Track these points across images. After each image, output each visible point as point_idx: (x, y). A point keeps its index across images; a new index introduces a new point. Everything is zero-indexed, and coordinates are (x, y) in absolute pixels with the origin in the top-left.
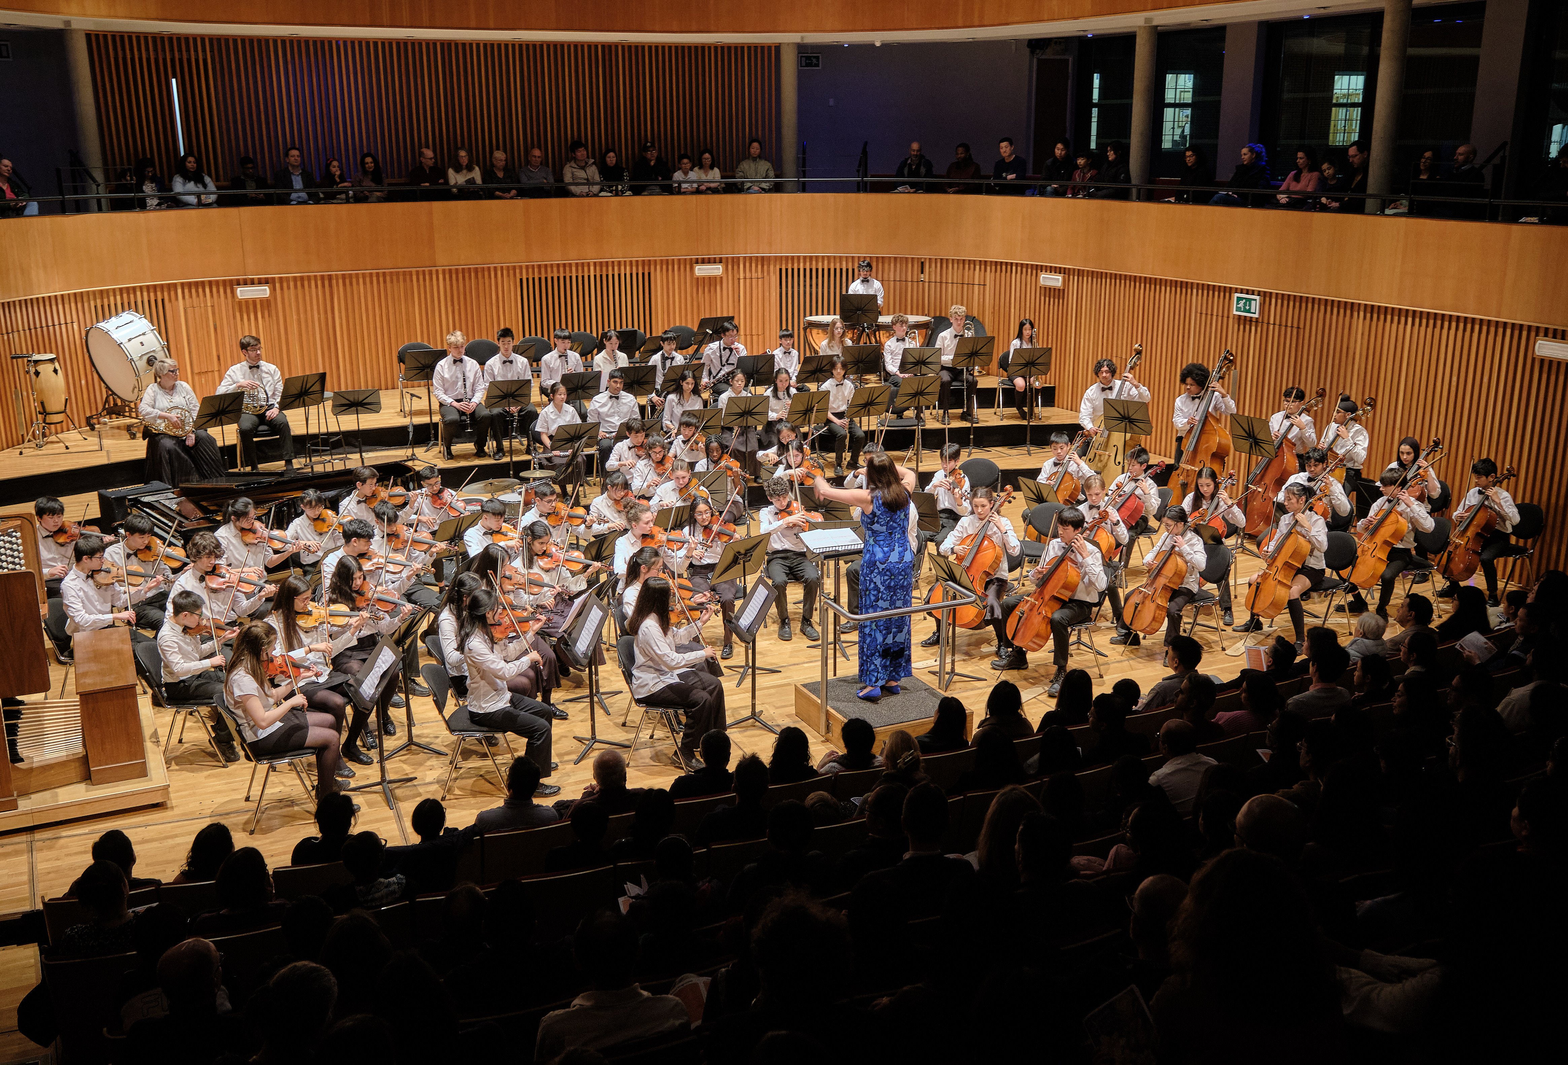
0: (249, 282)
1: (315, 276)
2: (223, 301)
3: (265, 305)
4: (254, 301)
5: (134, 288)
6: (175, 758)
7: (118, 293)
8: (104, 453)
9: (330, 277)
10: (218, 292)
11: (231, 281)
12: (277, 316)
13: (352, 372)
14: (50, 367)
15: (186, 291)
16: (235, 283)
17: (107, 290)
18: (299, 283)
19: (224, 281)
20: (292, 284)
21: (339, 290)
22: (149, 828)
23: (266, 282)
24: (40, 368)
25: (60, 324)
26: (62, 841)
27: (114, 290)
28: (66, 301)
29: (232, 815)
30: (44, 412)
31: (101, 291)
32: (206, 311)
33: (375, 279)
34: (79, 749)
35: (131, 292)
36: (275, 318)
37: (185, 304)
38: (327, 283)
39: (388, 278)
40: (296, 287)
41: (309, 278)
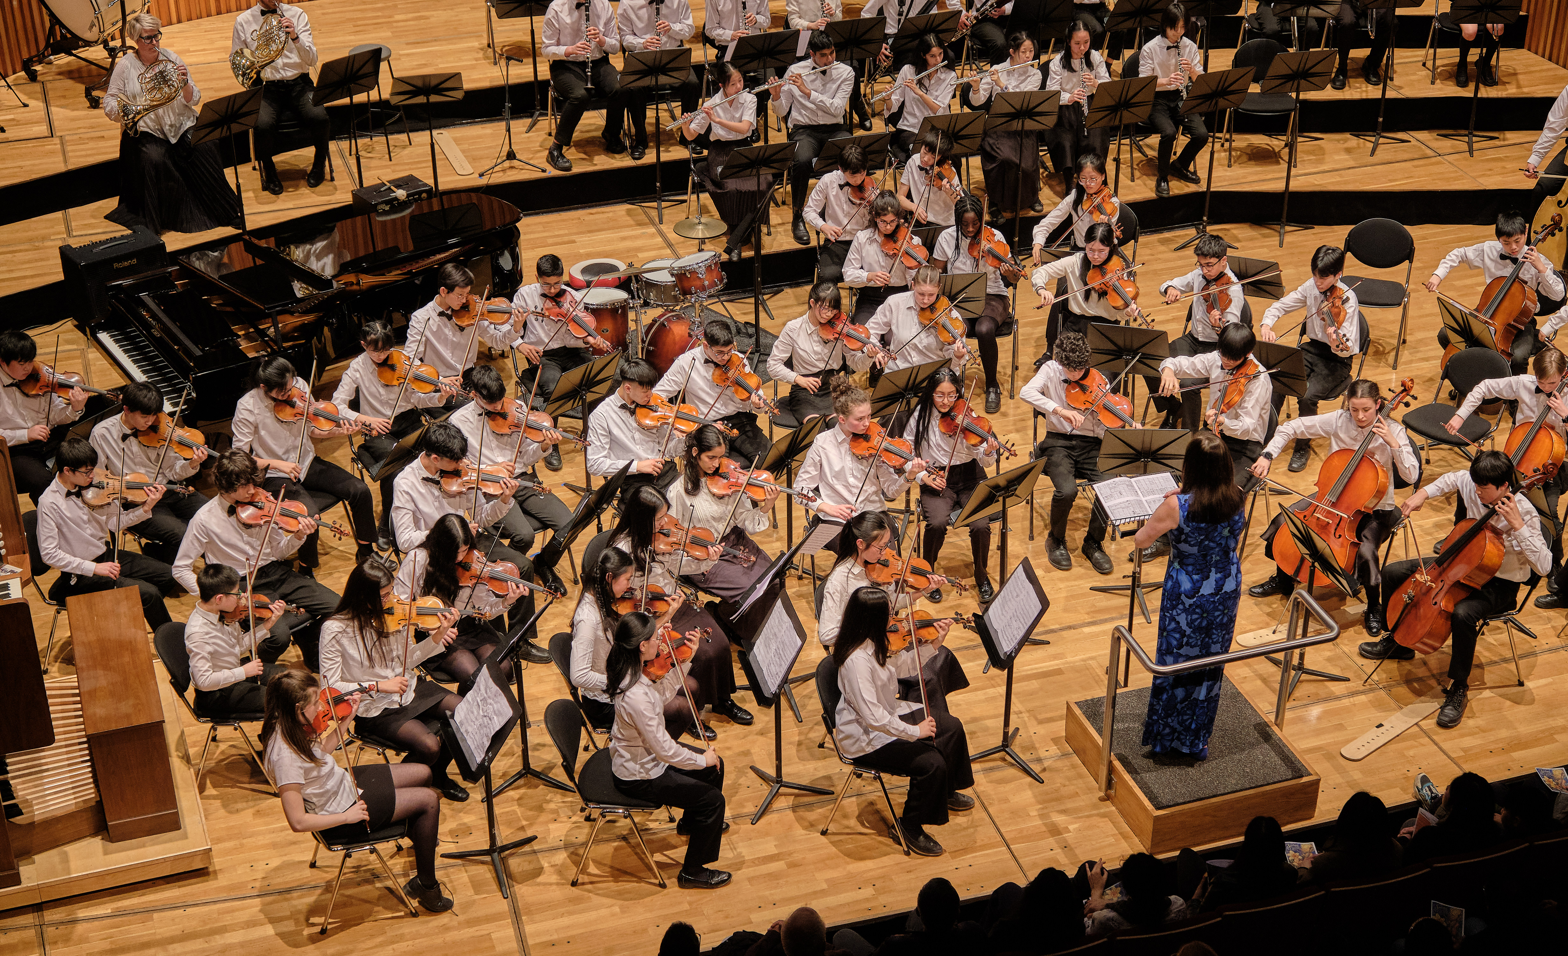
6: (211, 772)
8: (56, 140)
22: (190, 910)
26: (80, 928)
29: (295, 894)
34: (90, 793)
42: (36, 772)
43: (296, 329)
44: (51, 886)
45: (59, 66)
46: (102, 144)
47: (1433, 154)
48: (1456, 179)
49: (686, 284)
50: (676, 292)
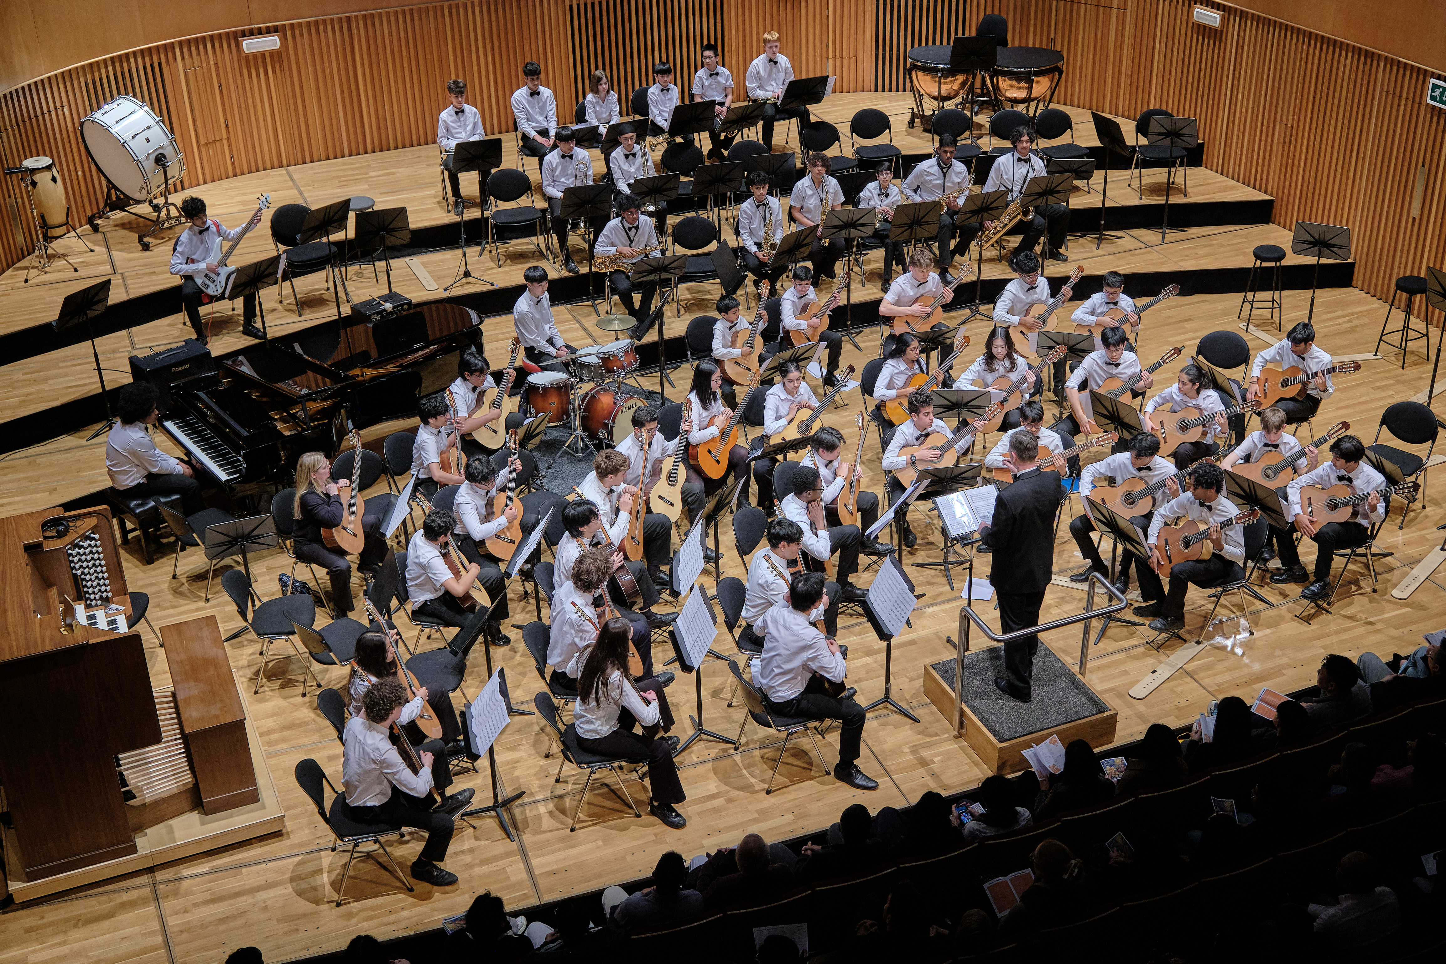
0: (255, 32)
1: (332, 20)
2: (227, 57)
3: (276, 58)
4: (263, 54)
5: (127, 55)
7: (109, 63)
8: (119, 278)
9: (349, 19)
10: (221, 46)
11: (235, 32)
12: (290, 69)
13: (379, 128)
14: (48, 175)
15: (185, 50)
16: (239, 34)
17: (98, 62)
18: (313, 29)
19: (228, 33)
20: (305, 31)
21: (360, 32)
22: (271, 865)
23: (275, 30)
24: (37, 177)
25: (49, 111)
26: (185, 883)
27: (105, 60)
28: (54, 83)
30: (45, 226)
31: (91, 64)
32: (210, 71)
33: (400, 17)
34: (187, 778)
35: (124, 59)
36: (287, 73)
37: (184, 65)
38: (345, 25)
39: (416, 16)
40: (310, 34)
41: (324, 21)
42: (143, 764)
43: (318, 412)
44: (160, 852)
45: (115, 220)
46: (154, 278)
47: (1143, 246)
48: (1163, 263)
49: (610, 365)
50: (602, 371)
